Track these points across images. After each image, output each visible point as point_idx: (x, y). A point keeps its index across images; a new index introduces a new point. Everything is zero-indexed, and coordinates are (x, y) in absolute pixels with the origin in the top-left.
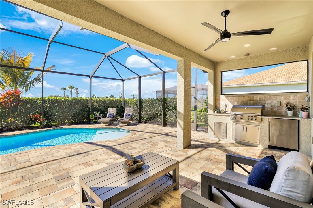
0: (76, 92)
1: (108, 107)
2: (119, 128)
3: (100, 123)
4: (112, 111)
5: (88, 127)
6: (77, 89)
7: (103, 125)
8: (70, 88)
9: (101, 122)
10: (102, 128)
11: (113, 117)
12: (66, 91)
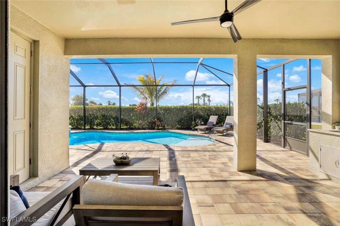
0: (208, 100)
1: (211, 115)
2: (210, 137)
3: (197, 131)
4: (213, 119)
5: (185, 133)
6: (209, 96)
7: (199, 133)
8: (203, 96)
9: (198, 129)
10: (196, 135)
11: (213, 126)
12: (200, 99)
